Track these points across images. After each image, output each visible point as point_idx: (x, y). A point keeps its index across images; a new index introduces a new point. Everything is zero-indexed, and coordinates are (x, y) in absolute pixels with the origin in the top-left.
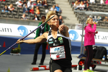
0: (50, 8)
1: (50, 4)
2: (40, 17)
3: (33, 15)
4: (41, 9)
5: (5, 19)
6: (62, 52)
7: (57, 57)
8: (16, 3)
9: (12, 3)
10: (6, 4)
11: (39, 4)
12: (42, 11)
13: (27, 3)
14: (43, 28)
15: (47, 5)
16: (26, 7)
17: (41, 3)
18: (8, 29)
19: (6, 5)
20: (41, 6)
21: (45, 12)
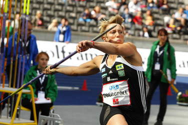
0: (174, 13)
1: (172, 5)
2: (154, 30)
3: (140, 27)
4: (156, 16)
5: (85, 36)
6: (123, 93)
7: (114, 101)
8: (107, 4)
9: (98, 4)
10: (88, 5)
11: (151, 5)
12: (158, 19)
13: (128, 5)
14: (161, 52)
15: (168, 6)
16: (126, 12)
17: (156, 4)
18: (91, 55)
19: (88, 9)
20: (155, 9)
21: (163, 20)
